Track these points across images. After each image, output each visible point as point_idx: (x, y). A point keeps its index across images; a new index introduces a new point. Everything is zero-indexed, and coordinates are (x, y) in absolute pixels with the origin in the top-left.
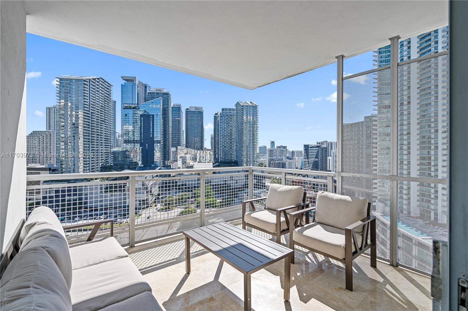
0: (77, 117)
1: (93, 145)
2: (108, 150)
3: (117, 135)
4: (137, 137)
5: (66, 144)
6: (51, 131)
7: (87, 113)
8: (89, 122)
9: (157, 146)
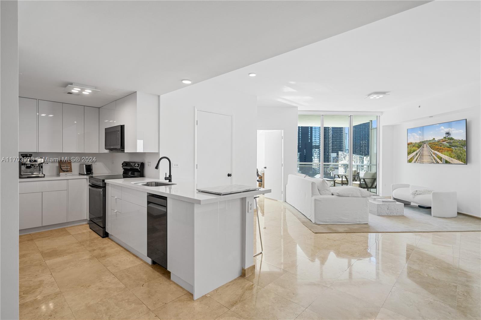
9: (315, 152)
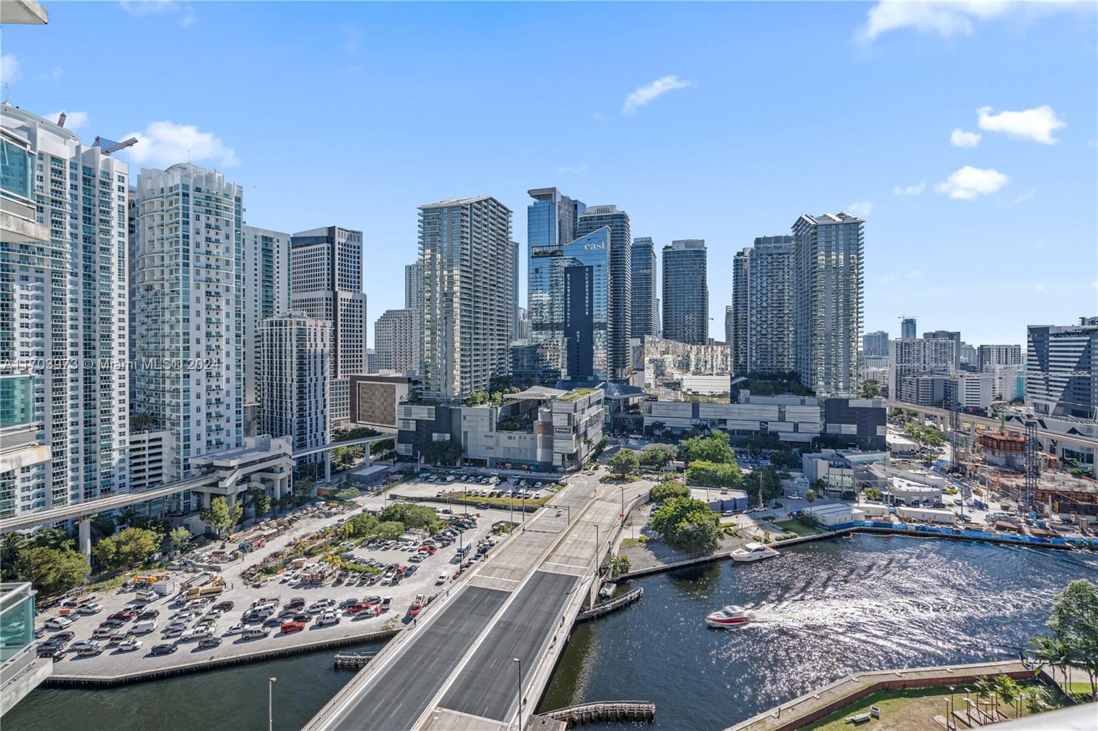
0: (451, 283)
1: (477, 334)
2: (503, 344)
3: (521, 313)
4: (559, 318)
5: (433, 333)
6: (412, 309)
7: (467, 272)
8: (470, 289)
9: (599, 335)
